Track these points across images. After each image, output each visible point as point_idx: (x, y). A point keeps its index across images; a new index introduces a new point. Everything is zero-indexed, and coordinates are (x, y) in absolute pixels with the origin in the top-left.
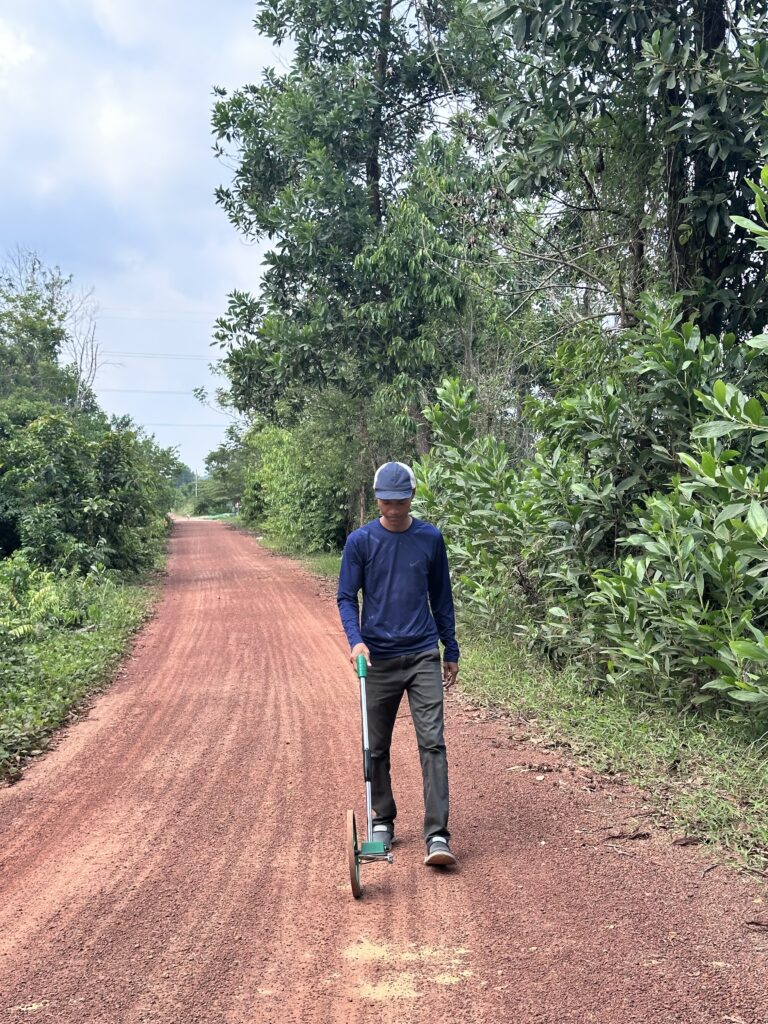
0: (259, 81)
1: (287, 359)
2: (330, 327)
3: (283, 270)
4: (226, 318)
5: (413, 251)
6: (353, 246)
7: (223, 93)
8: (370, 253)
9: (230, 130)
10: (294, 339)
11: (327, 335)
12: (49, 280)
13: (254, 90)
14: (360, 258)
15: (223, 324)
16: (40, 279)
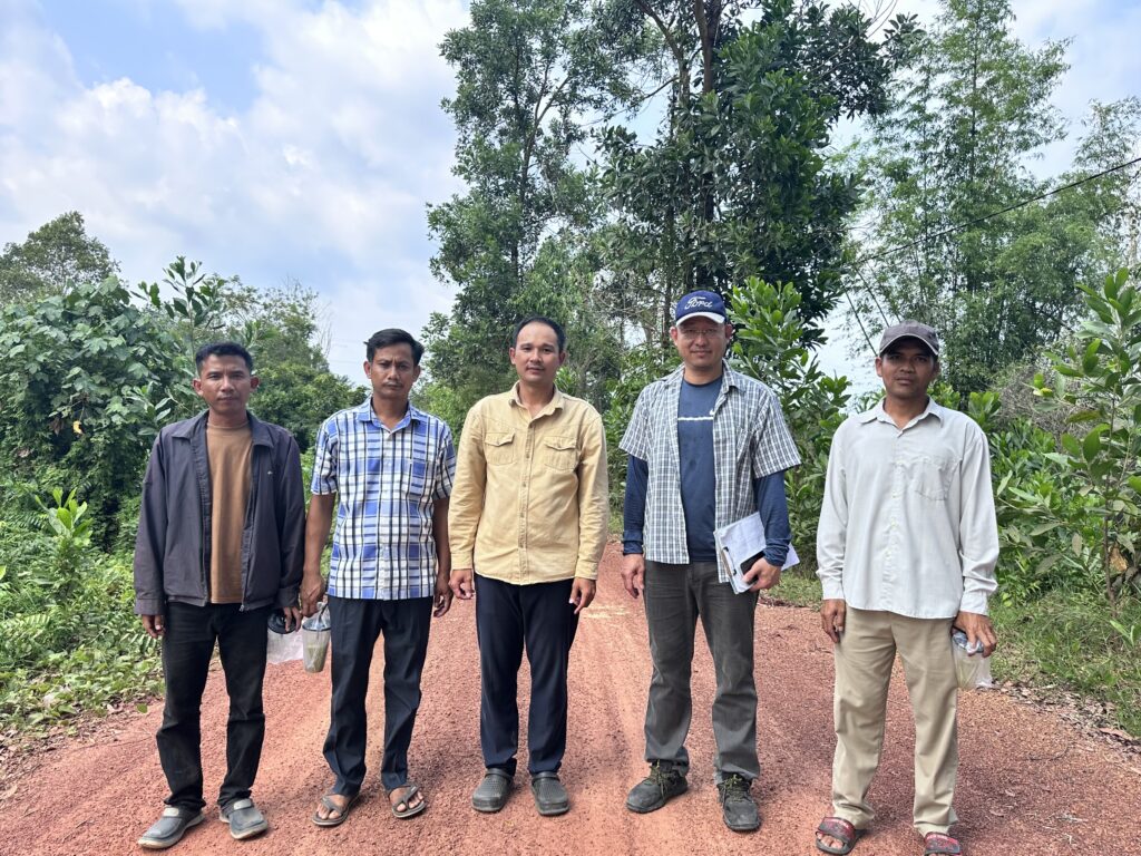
0: (451, 201)
1: (467, 351)
2: (490, 335)
3: (466, 302)
4: (428, 326)
5: (539, 299)
6: (505, 294)
7: (431, 206)
8: (515, 299)
9: (438, 226)
10: (471, 341)
11: (488, 339)
12: (305, 296)
13: (448, 205)
14: (509, 301)
15: (426, 329)
16: (299, 295)
